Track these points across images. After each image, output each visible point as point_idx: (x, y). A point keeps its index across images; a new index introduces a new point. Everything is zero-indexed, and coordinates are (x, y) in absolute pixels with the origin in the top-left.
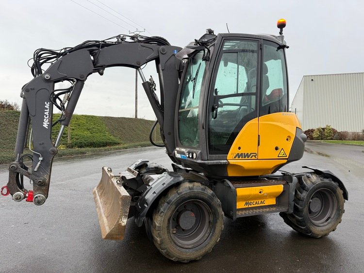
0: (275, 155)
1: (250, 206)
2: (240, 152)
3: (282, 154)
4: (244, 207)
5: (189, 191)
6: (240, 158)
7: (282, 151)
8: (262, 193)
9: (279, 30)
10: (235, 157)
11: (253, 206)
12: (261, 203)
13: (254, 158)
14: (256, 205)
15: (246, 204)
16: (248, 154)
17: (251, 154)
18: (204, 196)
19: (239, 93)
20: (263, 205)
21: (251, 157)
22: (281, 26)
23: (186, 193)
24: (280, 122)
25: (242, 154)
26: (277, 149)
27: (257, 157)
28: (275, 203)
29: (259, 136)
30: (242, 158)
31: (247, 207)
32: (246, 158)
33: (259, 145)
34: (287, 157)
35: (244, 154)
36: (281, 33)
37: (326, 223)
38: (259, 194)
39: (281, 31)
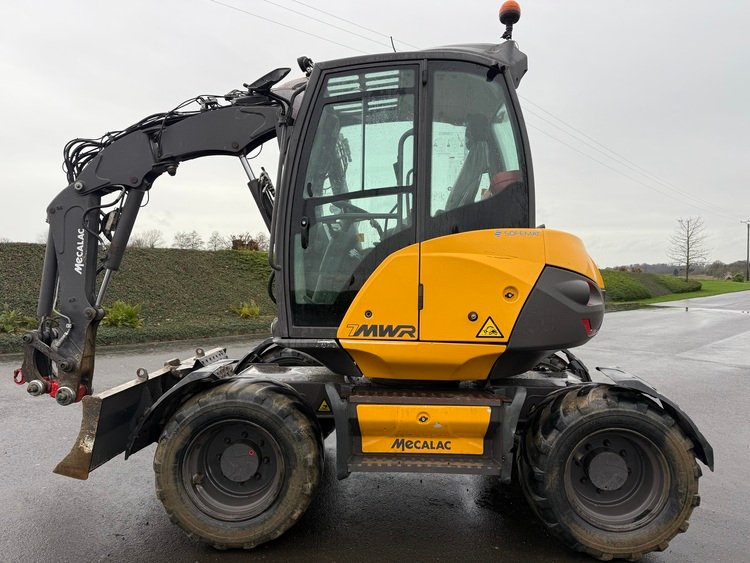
0: (469, 332)
1: (407, 450)
2: (370, 322)
3: (490, 330)
4: (392, 451)
5: (224, 401)
6: (371, 336)
7: (490, 323)
8: (427, 423)
9: (503, 28)
10: (357, 334)
11: (414, 450)
12: (440, 445)
13: (406, 336)
14: (425, 451)
15: (397, 444)
16: (390, 327)
17: (399, 327)
18: (259, 414)
19: (365, 189)
20: (446, 451)
21: (401, 335)
22: (510, 17)
23: (216, 405)
24: (486, 252)
25: (374, 327)
26: (473, 317)
27: (416, 334)
28: (481, 453)
29: (421, 286)
30: (375, 335)
31: (399, 450)
32: (387, 337)
33: (421, 307)
34: (506, 340)
35: (381, 327)
36: (508, 35)
37: (632, 526)
38: (420, 423)
39: (509, 29)
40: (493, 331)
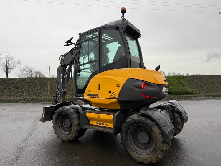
0: (109, 96)
1: (99, 125)
2: (89, 93)
3: (113, 95)
4: (96, 125)
6: (89, 96)
7: (113, 94)
8: (100, 118)
10: (87, 96)
11: (100, 125)
12: (105, 125)
14: (102, 125)
15: (97, 123)
16: (93, 94)
17: (95, 94)
20: (107, 126)
21: (95, 96)
22: (123, 11)
24: (113, 75)
25: (90, 94)
26: (110, 92)
27: (98, 96)
29: (99, 84)
30: (90, 96)
31: (97, 125)
32: (93, 97)
33: (99, 90)
34: (117, 98)
35: (92, 94)
36: (123, 17)
37: (146, 154)
38: (98, 118)
39: (123, 15)
40: (114, 96)
